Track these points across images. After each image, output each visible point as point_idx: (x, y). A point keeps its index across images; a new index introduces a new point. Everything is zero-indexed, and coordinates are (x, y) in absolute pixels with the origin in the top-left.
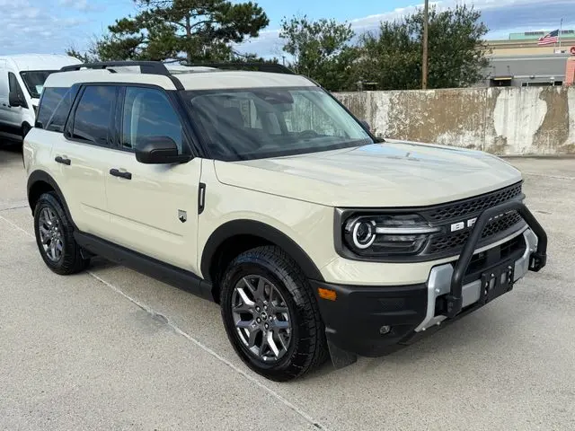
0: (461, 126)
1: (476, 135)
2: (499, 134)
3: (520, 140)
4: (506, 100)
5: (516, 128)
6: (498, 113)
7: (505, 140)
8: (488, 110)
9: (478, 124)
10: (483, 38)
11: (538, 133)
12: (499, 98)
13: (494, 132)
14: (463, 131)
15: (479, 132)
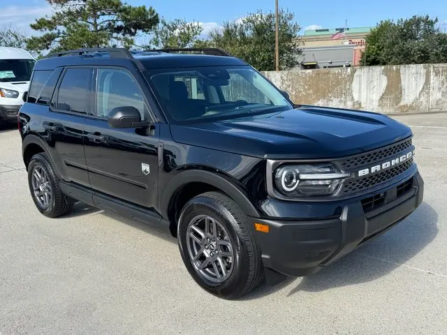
0: (330, 95)
1: (341, 101)
2: (356, 100)
3: (370, 104)
4: (360, 76)
5: (367, 95)
6: (355, 85)
7: (360, 104)
8: (348, 83)
9: (341, 94)
10: (298, 34)
11: (382, 98)
12: (356, 74)
13: (353, 99)
14: (332, 98)
15: (342, 99)
